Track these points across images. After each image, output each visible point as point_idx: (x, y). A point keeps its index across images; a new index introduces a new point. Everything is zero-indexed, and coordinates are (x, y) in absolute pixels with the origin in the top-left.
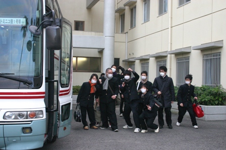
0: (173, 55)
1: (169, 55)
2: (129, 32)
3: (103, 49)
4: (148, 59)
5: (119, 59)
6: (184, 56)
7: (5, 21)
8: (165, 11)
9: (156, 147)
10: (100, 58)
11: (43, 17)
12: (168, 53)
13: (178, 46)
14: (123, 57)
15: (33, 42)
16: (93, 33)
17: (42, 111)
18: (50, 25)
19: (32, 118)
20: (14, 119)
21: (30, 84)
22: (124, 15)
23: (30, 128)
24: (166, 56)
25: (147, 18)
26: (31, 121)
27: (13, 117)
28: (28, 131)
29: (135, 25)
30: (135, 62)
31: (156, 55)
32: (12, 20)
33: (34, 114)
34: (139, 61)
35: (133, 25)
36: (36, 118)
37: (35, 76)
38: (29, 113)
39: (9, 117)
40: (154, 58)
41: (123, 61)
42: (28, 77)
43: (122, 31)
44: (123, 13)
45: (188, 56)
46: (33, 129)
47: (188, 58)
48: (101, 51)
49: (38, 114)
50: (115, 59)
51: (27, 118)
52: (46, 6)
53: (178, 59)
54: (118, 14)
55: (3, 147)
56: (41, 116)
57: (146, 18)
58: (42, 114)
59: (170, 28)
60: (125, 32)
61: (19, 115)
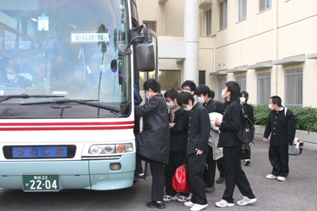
0: (280, 66)
1: (274, 67)
2: (218, 34)
3: (184, 59)
4: (246, 72)
5: (204, 71)
6: (295, 67)
7: (85, 38)
8: (268, 6)
9: (265, 187)
10: (180, 71)
11: (129, 32)
12: (273, 63)
13: (288, 54)
14: (210, 69)
15: (118, 61)
16: (170, 38)
17: (131, 144)
18: (142, 42)
19: (121, 152)
20: (101, 153)
21: (117, 112)
22: (210, 11)
23: (119, 164)
24: (270, 68)
25: (243, 16)
26: (120, 156)
27: (100, 151)
28: (116, 167)
29: (226, 26)
30: (226, 75)
31: (256, 67)
32: (93, 36)
33: (123, 148)
34: (232, 74)
35: (223, 25)
36: (125, 152)
37: (122, 103)
38: (117, 146)
39: (95, 151)
40: (254, 70)
41: (211, 74)
42: (113, 103)
43: (207, 34)
44: (209, 8)
45: (301, 67)
46: (122, 165)
47: (301, 70)
48: (181, 62)
49: (128, 148)
50: (200, 72)
51: (115, 152)
52: (132, 18)
53: (286, 72)
54: (202, 10)
55: (88, 186)
56: (131, 149)
57: (241, 15)
58: (132, 147)
59: (275, 29)
60: (212, 34)
61: (106, 149)
